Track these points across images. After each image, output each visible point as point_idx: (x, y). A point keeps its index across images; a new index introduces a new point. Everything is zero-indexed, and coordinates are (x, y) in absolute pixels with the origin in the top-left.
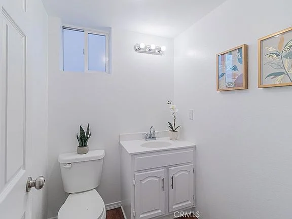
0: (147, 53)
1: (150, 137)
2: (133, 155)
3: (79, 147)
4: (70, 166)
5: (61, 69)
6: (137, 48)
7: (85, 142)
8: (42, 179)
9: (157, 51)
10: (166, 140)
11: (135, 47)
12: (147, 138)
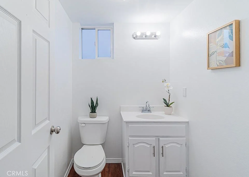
0: (143, 39)
1: (147, 110)
2: (127, 123)
3: (91, 112)
4: (84, 125)
5: (80, 58)
6: (135, 36)
7: (94, 109)
8: (59, 128)
9: (153, 37)
10: (161, 114)
11: (133, 36)
12: (143, 111)
